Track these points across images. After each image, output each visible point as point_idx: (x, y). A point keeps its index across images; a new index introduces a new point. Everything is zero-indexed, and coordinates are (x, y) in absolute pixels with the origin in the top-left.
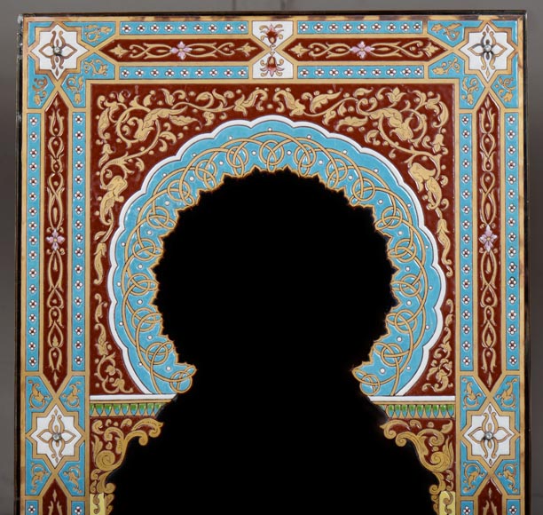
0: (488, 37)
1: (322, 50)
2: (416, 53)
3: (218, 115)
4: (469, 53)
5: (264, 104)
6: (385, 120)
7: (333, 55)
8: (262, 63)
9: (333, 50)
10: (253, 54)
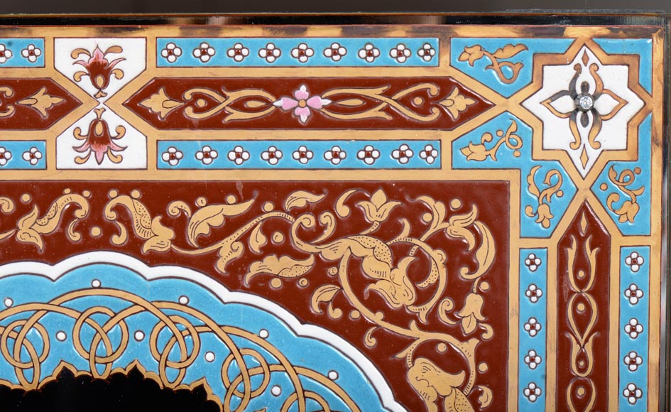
0: (586, 76)
1: (212, 104)
2: (424, 111)
4: (542, 112)
5: (83, 228)
6: (355, 264)
7: (237, 115)
8: (77, 134)
9: (239, 105)
10: (57, 113)
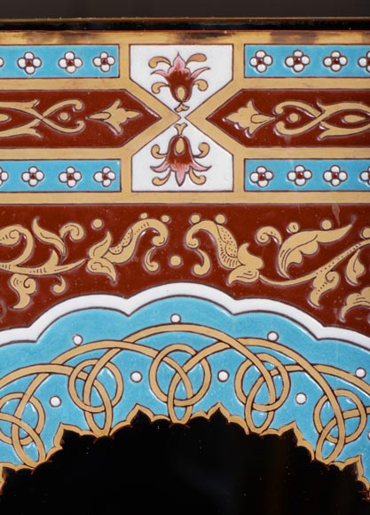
1: (305, 119)
3: (45, 283)
5: (162, 256)
7: (334, 131)
8: (155, 152)
9: (335, 120)
10: (133, 129)
